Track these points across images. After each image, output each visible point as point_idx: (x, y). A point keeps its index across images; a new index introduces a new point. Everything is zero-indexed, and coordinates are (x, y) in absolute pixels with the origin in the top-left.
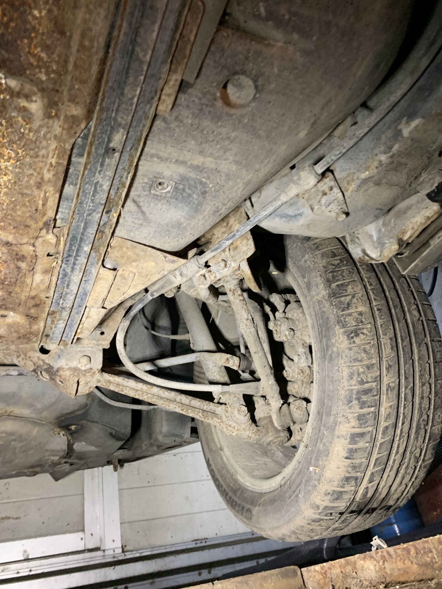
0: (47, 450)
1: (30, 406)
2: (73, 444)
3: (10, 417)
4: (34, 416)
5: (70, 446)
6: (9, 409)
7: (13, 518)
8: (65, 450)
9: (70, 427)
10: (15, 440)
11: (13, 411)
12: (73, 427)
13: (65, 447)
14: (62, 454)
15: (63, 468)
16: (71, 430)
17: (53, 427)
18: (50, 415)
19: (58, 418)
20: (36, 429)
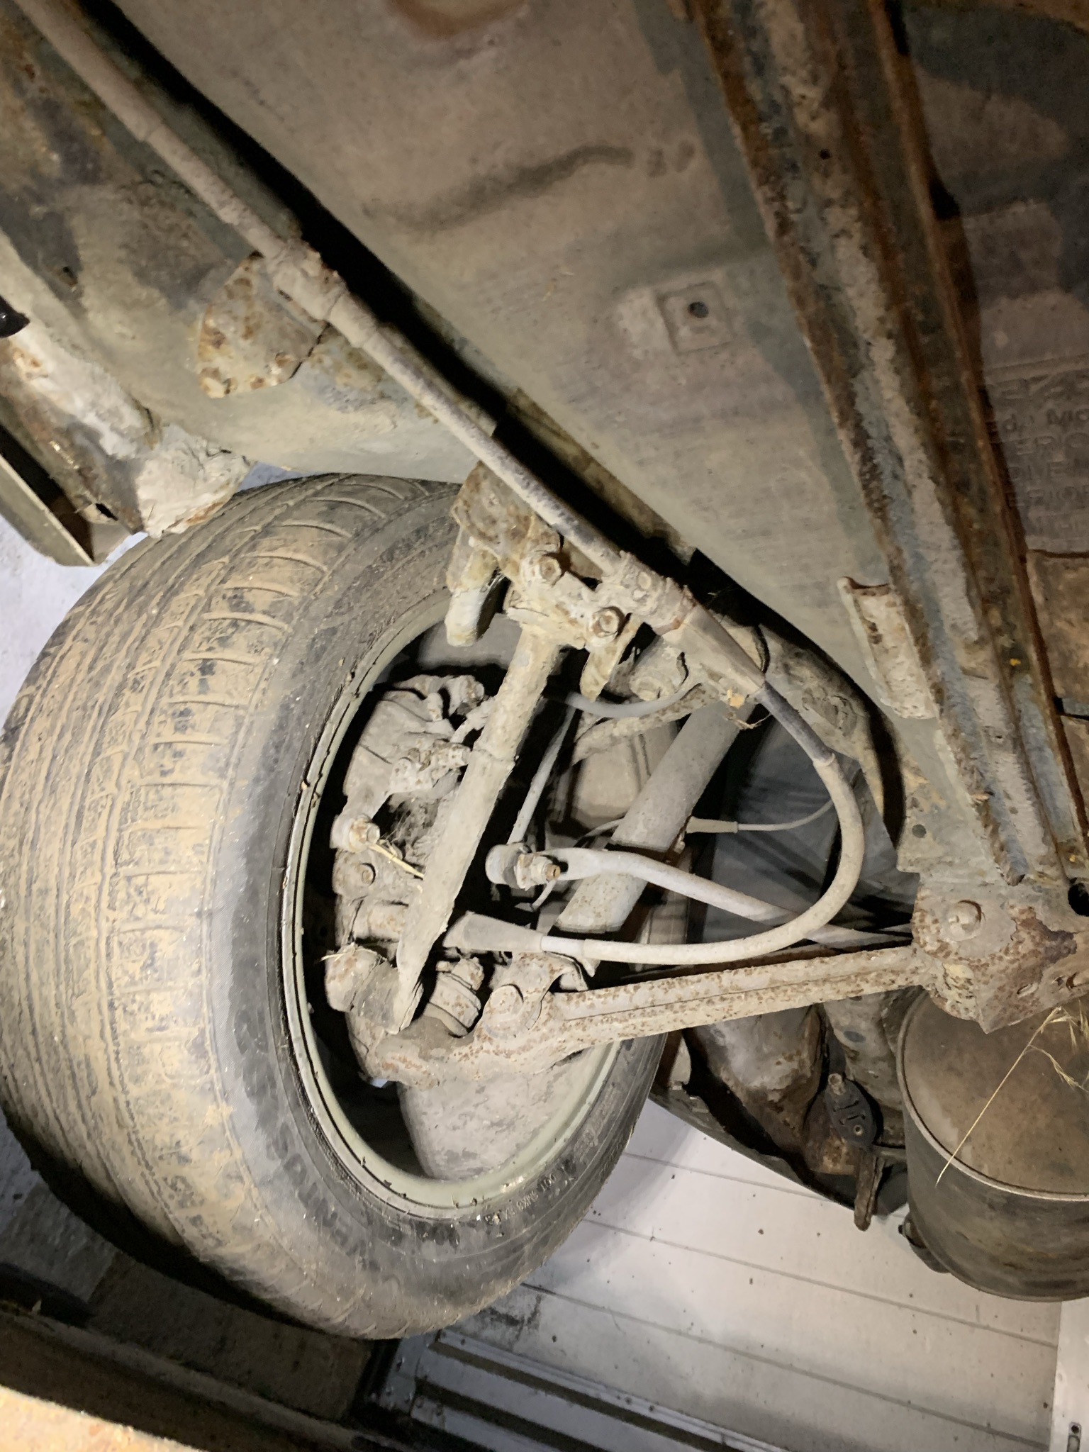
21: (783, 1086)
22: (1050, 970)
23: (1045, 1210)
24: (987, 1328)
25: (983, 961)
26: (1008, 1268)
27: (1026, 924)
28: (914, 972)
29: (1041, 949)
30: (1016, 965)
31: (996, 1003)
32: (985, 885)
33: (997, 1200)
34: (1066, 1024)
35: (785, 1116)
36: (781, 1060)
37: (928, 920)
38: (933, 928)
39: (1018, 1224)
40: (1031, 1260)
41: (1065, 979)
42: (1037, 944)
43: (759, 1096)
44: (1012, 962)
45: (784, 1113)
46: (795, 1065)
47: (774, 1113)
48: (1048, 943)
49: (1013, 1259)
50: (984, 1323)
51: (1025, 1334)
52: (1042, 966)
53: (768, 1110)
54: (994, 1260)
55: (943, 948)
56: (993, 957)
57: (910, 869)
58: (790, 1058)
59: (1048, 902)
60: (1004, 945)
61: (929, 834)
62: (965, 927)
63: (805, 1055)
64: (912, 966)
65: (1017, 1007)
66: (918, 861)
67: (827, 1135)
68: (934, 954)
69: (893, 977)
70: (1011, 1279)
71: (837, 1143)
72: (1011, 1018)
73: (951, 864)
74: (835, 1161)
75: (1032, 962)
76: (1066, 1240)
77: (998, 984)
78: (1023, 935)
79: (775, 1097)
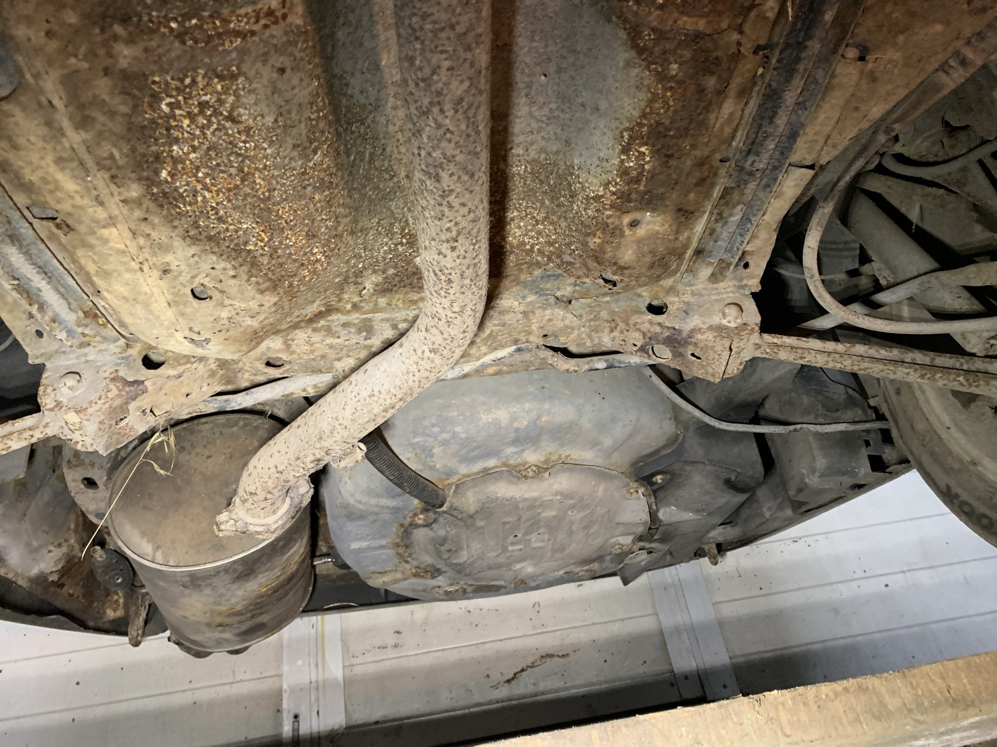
0: (618, 524)
1: (594, 444)
2: (658, 511)
3: (566, 466)
4: (599, 461)
5: (653, 515)
6: (565, 452)
7: (558, 656)
8: (646, 522)
9: (654, 479)
10: (572, 507)
11: (569, 456)
12: (659, 479)
13: (646, 517)
14: (640, 530)
15: (638, 559)
16: (656, 483)
17: (627, 480)
18: (622, 459)
19: (634, 464)
20: (602, 487)
21: (59, 567)
22: (132, 406)
23: (215, 576)
24: (241, 681)
25: (84, 407)
26: (220, 628)
27: (113, 380)
28: (45, 427)
29: (123, 393)
30: (107, 405)
31: (100, 433)
32: (87, 361)
33: (185, 579)
34: (162, 442)
35: (68, 589)
36: (52, 548)
37: (49, 390)
38: (52, 395)
39: (205, 592)
40: (229, 616)
41: (148, 411)
42: (120, 390)
43: (40, 580)
44: (104, 404)
45: (66, 588)
46: (64, 549)
47: (58, 590)
48: (127, 389)
49: (219, 620)
50: (238, 679)
51: (263, 675)
52: (127, 403)
53: (52, 589)
54: (209, 625)
55: (59, 405)
56: (91, 402)
57: (37, 361)
58: (60, 545)
59: (128, 365)
60: (98, 395)
61: (45, 335)
62: (70, 388)
63: (72, 541)
64: (44, 423)
65: (119, 434)
66: (42, 355)
67: (108, 594)
68: (52, 410)
69: (31, 433)
70: (228, 635)
71: (116, 597)
72: (119, 443)
73: (64, 352)
74: (115, 610)
75: (118, 402)
76: (240, 593)
77: (98, 420)
78: (112, 386)
79: (54, 578)
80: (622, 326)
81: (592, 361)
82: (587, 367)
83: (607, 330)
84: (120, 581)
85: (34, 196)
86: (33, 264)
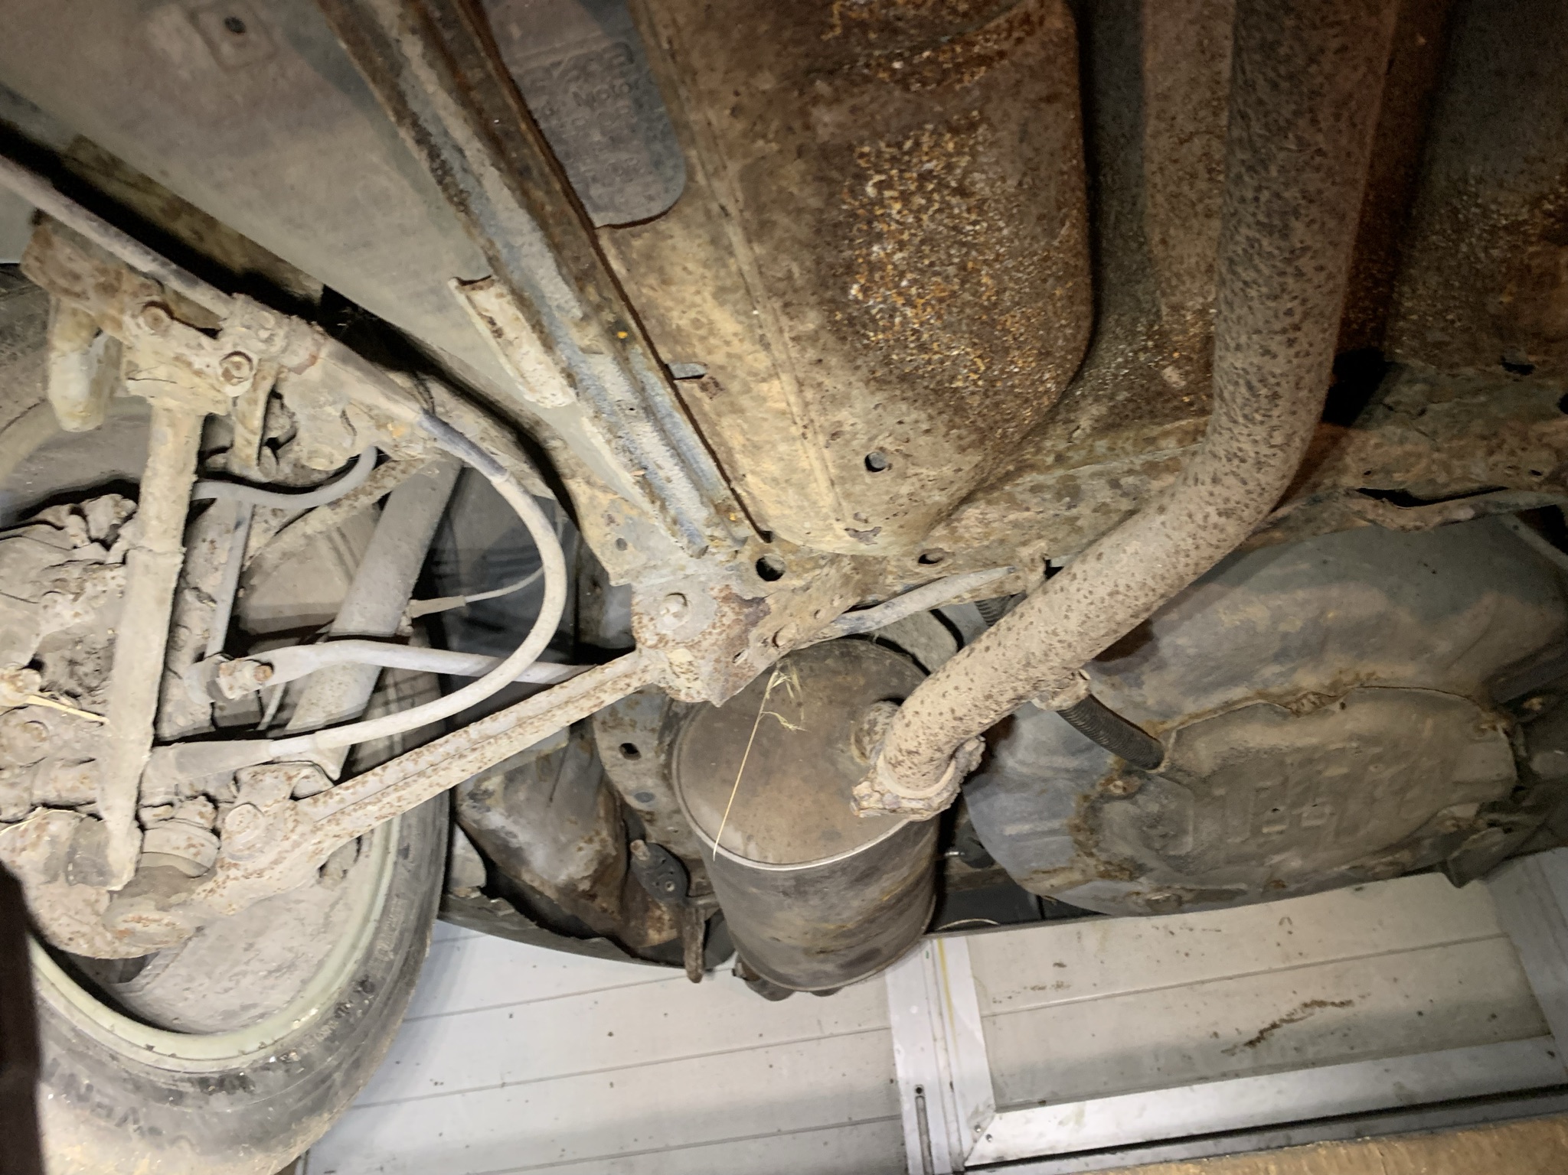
0: (1457, 783)
1: (1417, 651)
2: (1530, 759)
3: (1367, 691)
4: (1428, 680)
5: (1521, 766)
6: (1365, 668)
7: (1333, 1004)
8: (1509, 779)
9: (1526, 705)
10: (1378, 759)
11: (1373, 674)
12: (1536, 703)
13: (1507, 770)
14: (1496, 793)
15: (1487, 842)
16: (1529, 711)
17: (1478, 709)
18: (1469, 674)
19: (1489, 681)
20: (1430, 723)
21: (590, 872)
22: (754, 633)
23: (828, 877)
24: (832, 1036)
25: (696, 639)
26: (822, 956)
27: (726, 599)
28: (644, 671)
29: (742, 617)
30: (724, 636)
31: (717, 675)
32: (687, 577)
33: (787, 884)
34: (783, 684)
35: (601, 902)
36: (582, 845)
37: (646, 619)
38: (651, 626)
39: (811, 903)
40: (836, 937)
41: (770, 640)
42: (738, 614)
43: (568, 889)
44: (720, 634)
45: (599, 900)
46: (597, 846)
47: (589, 903)
48: (746, 610)
49: (822, 944)
50: (827, 1033)
51: (864, 1027)
52: (746, 631)
53: (583, 901)
54: (807, 952)
55: (662, 639)
56: (703, 633)
57: (622, 582)
58: (590, 841)
59: (740, 577)
60: (710, 622)
61: (630, 545)
62: (676, 615)
63: (605, 834)
64: (641, 667)
65: (736, 675)
66: (627, 573)
67: (647, 909)
68: (655, 647)
69: (627, 681)
70: (829, 967)
71: (658, 913)
72: (735, 688)
73: (655, 567)
74: (660, 931)
75: (736, 630)
76: (855, 903)
77: (714, 656)
78: (726, 609)
79: (585, 886)
80: (1512, 442)
81: (1446, 508)
82: (1438, 519)
83: (1480, 453)
84: (671, 889)
85: (679, 349)
86: (667, 445)
